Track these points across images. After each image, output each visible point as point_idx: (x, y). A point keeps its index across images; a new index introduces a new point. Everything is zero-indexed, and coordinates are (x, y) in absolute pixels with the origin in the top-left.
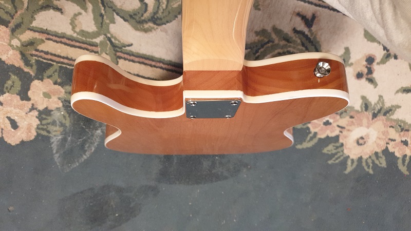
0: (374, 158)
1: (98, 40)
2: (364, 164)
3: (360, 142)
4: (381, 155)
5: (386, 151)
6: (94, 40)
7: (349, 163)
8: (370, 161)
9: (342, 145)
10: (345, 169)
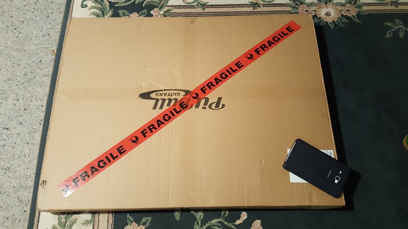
0: (340, 19)
1: (195, 4)
2: (337, 23)
3: (328, 14)
4: (341, 17)
5: (342, 15)
6: (193, 4)
7: (330, 24)
8: (339, 21)
9: (320, 18)
10: (330, 28)
